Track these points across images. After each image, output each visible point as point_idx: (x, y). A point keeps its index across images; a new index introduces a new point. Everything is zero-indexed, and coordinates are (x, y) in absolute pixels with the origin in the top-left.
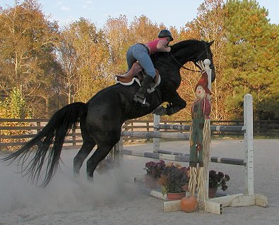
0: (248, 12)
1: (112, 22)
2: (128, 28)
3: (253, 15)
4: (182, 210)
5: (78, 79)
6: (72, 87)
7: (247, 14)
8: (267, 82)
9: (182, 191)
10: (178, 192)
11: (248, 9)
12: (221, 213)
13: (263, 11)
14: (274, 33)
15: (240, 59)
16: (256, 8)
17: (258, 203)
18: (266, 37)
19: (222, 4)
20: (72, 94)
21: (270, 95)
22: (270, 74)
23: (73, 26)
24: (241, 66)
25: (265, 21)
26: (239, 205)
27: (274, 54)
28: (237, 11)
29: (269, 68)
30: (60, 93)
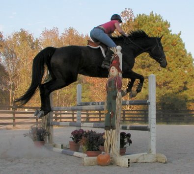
0: (154, 24)
1: (46, 33)
2: (59, 38)
3: (158, 26)
4: (98, 165)
5: (18, 78)
6: (13, 85)
7: (153, 26)
8: (168, 80)
9: (99, 150)
10: (96, 150)
11: (154, 22)
12: (129, 166)
13: (166, 23)
14: (174, 41)
15: (147, 61)
16: (160, 21)
17: (159, 160)
18: (168, 44)
19: (133, 18)
20: (13, 90)
21: (171, 90)
22: (171, 74)
23: (15, 35)
24: (148, 67)
25: (168, 32)
26: (144, 161)
27: (174, 58)
28: (145, 23)
29: (170, 69)
30: (4, 89)
